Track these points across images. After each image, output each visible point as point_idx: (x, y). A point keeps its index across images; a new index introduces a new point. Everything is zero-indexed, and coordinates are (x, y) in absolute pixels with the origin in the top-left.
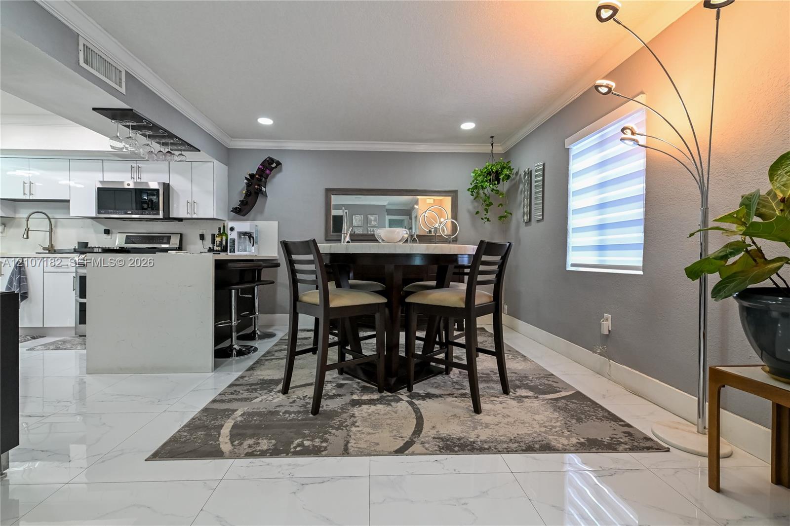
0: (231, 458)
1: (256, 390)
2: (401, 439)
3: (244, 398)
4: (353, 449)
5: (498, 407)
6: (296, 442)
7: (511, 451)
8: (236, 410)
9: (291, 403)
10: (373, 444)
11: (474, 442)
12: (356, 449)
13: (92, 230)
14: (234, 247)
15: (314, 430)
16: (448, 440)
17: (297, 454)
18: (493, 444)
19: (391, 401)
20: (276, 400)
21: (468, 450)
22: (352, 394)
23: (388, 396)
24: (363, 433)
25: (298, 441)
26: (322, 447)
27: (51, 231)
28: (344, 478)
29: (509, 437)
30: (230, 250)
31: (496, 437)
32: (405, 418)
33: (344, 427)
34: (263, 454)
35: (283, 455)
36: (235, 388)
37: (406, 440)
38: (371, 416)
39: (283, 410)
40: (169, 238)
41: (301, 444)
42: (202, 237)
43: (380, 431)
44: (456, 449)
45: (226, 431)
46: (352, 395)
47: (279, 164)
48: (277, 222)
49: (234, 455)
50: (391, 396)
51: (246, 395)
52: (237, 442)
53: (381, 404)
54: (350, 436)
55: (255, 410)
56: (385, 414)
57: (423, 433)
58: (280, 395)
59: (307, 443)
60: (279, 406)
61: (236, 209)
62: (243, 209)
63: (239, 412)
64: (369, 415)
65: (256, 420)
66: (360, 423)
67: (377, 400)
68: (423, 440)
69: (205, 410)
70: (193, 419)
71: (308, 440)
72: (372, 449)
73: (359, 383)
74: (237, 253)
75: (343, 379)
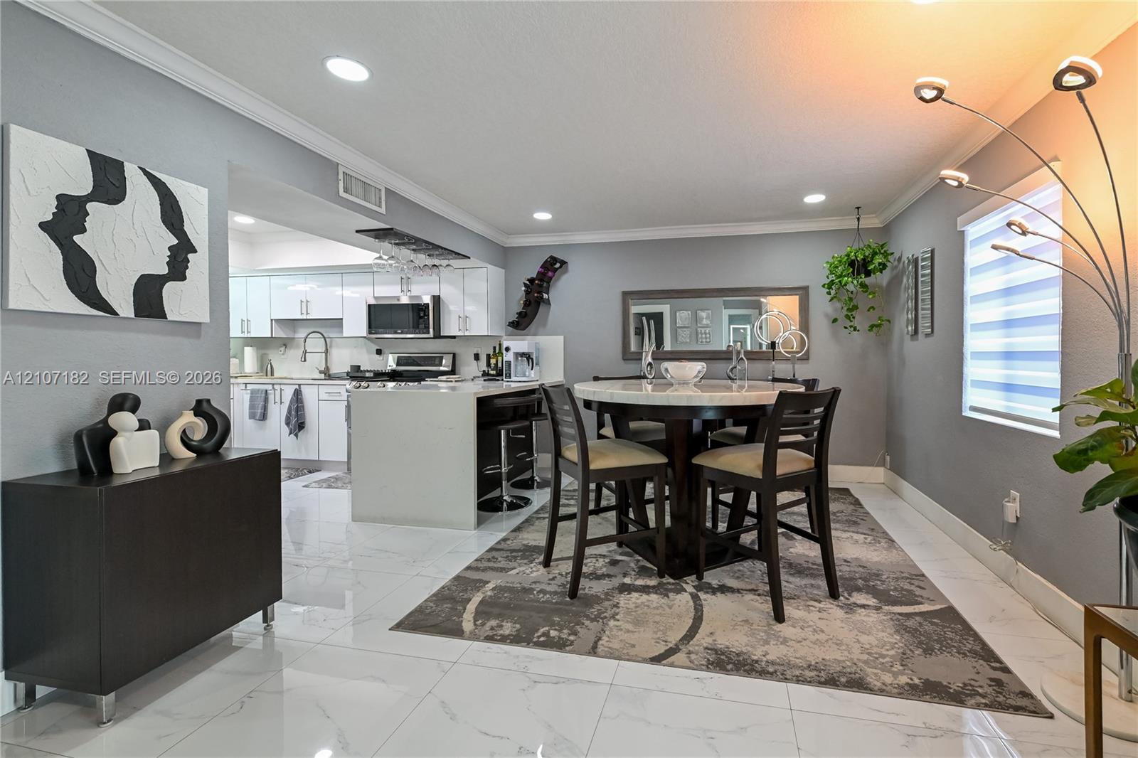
1: (515, 558)
2: (664, 643)
3: (501, 568)
4: (602, 648)
5: (813, 616)
6: (542, 630)
7: (803, 681)
8: (488, 582)
9: (550, 580)
10: (627, 645)
11: (757, 662)
12: (606, 649)
13: (365, 351)
14: (510, 371)
15: (566, 617)
16: (723, 654)
17: (539, 645)
18: (782, 668)
19: (671, 590)
20: (534, 574)
21: (745, 671)
22: (625, 575)
23: (669, 583)
24: (621, 630)
25: (544, 629)
26: (568, 640)
27: (326, 352)
28: (582, 681)
30: (506, 374)
31: (790, 658)
32: (679, 616)
33: (601, 618)
34: (503, 639)
35: (523, 644)
36: (495, 554)
37: (671, 645)
38: (637, 609)
39: (538, 587)
40: (441, 358)
41: (546, 634)
42: (477, 357)
43: (642, 629)
44: (729, 667)
45: (471, 607)
46: (624, 577)
47: (563, 263)
48: (563, 337)
49: (474, 637)
50: (673, 584)
51: (503, 564)
52: (480, 621)
53: (656, 593)
54: (605, 632)
55: (508, 585)
56: (657, 608)
57: (694, 639)
58: (541, 567)
59: (553, 633)
60: (535, 583)
61: (513, 323)
62: (522, 322)
63: (491, 586)
64: (636, 607)
65: (506, 597)
66: (622, 615)
67: (654, 587)
68: (691, 649)
69: (457, 578)
70: (443, 587)
71: (555, 630)
72: (625, 651)
73: (638, 561)
74: (513, 378)
75: (621, 554)
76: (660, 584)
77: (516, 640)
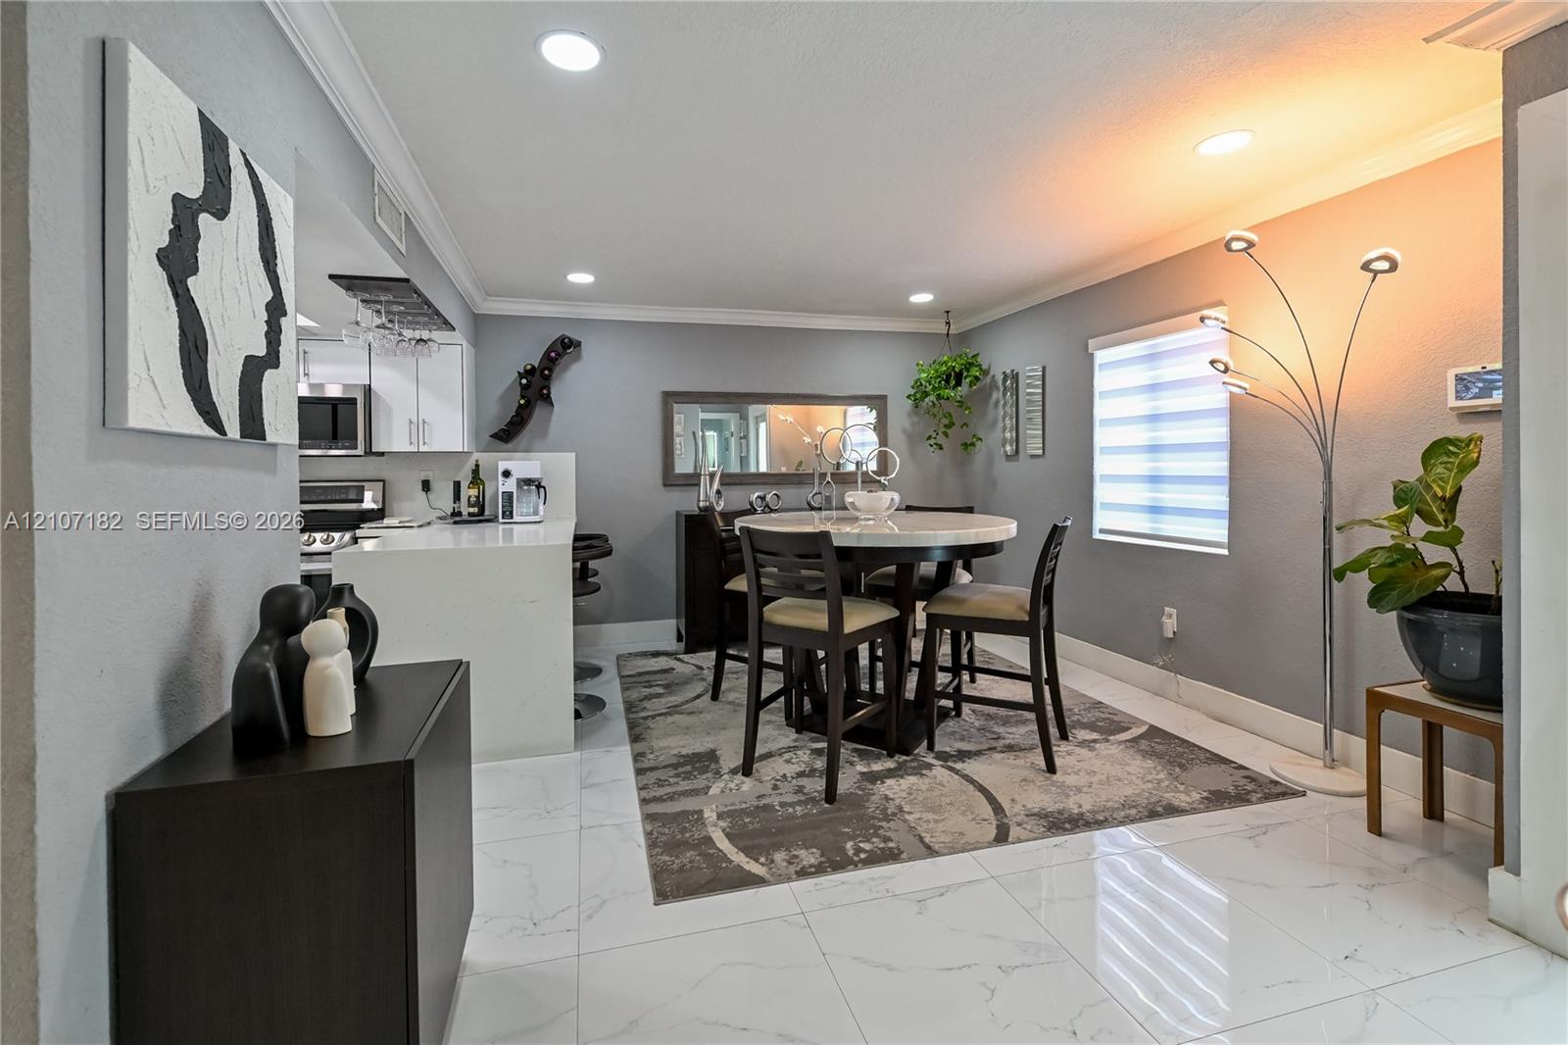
0: (780, 882)
1: (690, 774)
2: (986, 822)
3: (690, 790)
6: (849, 847)
8: (701, 812)
9: (773, 789)
10: (956, 834)
14: (512, 507)
15: (856, 825)
19: (919, 768)
20: (745, 788)
22: (851, 764)
23: (907, 761)
24: (928, 821)
25: (849, 844)
28: (963, 884)
30: (504, 513)
32: (963, 792)
33: (892, 816)
36: (653, 775)
37: (994, 823)
38: (912, 795)
39: (772, 801)
40: (361, 490)
41: (861, 850)
42: (426, 486)
43: (947, 815)
45: (724, 844)
46: (854, 765)
47: (578, 347)
48: (573, 455)
50: (912, 761)
53: (908, 774)
54: (916, 828)
55: (730, 808)
56: (929, 790)
57: (1006, 810)
59: (865, 846)
60: (761, 797)
61: (499, 432)
63: (711, 814)
64: (909, 793)
65: (749, 823)
66: (907, 806)
67: (898, 768)
68: (1015, 820)
69: (649, 817)
70: (648, 833)
71: (862, 841)
72: (962, 841)
74: (516, 519)
76: (901, 766)
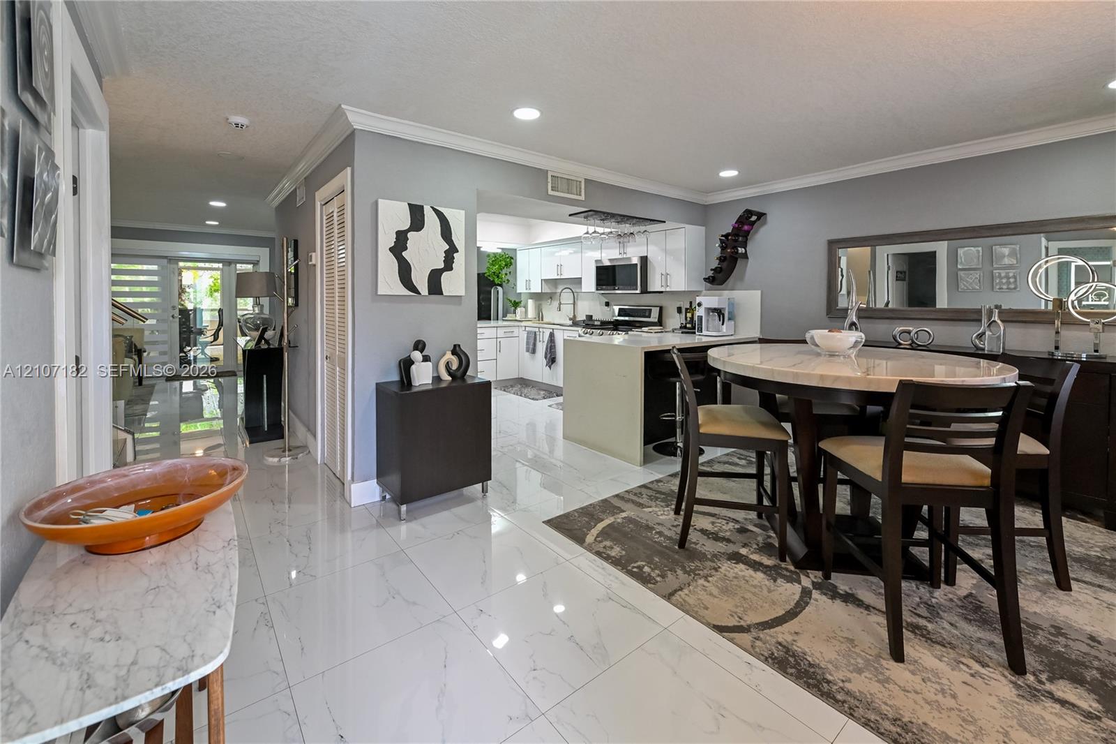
0: (585, 548)
1: (657, 499)
2: (737, 619)
3: (640, 503)
4: (678, 597)
6: (639, 563)
7: (872, 728)
8: (624, 511)
9: (673, 526)
10: (701, 605)
11: (828, 682)
12: (681, 600)
15: (666, 561)
16: (794, 656)
17: (631, 574)
18: (857, 703)
19: (784, 577)
20: (663, 517)
21: (805, 682)
22: (745, 545)
23: (787, 569)
24: (706, 590)
25: (642, 563)
26: (655, 579)
28: (644, 615)
29: (900, 714)
31: (877, 701)
32: (774, 603)
33: (695, 575)
34: (607, 558)
35: (619, 567)
36: (644, 491)
37: (742, 623)
38: (734, 580)
39: (659, 528)
41: (640, 568)
43: (726, 598)
44: (793, 671)
45: (601, 526)
46: (743, 547)
48: (760, 291)
49: (589, 548)
50: (791, 571)
51: (644, 500)
52: (600, 539)
53: (765, 573)
54: (689, 585)
55: (637, 519)
56: (755, 586)
57: (772, 630)
58: (672, 513)
59: (646, 569)
60: (659, 524)
61: (709, 278)
63: (624, 515)
64: (736, 578)
65: (629, 527)
66: (715, 579)
67: (767, 567)
68: (762, 636)
69: (605, 501)
70: (591, 505)
71: (650, 567)
72: (695, 609)
73: (770, 537)
75: (756, 525)
76: (775, 567)
77: (616, 562)
